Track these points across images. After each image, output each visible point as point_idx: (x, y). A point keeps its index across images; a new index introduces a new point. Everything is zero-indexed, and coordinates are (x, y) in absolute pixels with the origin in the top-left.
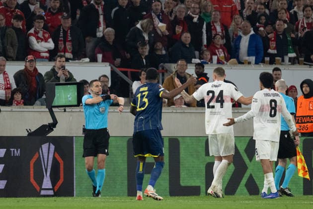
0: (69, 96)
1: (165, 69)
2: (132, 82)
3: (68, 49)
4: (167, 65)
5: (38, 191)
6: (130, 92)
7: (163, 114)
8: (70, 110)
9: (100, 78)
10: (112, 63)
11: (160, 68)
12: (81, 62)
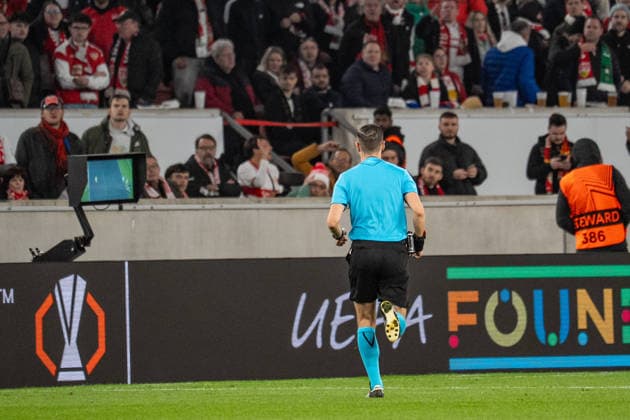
1: (333, 120)
3: (121, 82)
4: (337, 112)
5: (53, 373)
8: (131, 207)
9: (197, 142)
11: (324, 119)
12: (163, 109)
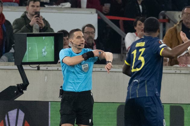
0: (43, 50)
1: (167, 18)
2: (125, 34)
4: (170, 14)
6: (122, 46)
7: (163, 75)
8: (45, 68)
9: (84, 28)
10: (99, 9)
11: (161, 17)
12: (61, 8)
